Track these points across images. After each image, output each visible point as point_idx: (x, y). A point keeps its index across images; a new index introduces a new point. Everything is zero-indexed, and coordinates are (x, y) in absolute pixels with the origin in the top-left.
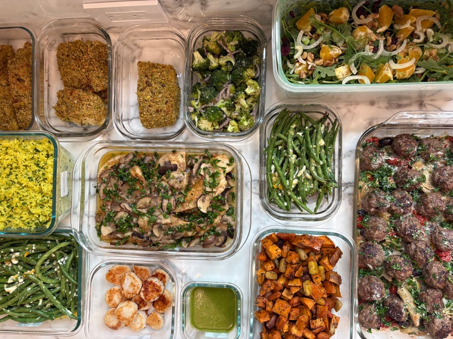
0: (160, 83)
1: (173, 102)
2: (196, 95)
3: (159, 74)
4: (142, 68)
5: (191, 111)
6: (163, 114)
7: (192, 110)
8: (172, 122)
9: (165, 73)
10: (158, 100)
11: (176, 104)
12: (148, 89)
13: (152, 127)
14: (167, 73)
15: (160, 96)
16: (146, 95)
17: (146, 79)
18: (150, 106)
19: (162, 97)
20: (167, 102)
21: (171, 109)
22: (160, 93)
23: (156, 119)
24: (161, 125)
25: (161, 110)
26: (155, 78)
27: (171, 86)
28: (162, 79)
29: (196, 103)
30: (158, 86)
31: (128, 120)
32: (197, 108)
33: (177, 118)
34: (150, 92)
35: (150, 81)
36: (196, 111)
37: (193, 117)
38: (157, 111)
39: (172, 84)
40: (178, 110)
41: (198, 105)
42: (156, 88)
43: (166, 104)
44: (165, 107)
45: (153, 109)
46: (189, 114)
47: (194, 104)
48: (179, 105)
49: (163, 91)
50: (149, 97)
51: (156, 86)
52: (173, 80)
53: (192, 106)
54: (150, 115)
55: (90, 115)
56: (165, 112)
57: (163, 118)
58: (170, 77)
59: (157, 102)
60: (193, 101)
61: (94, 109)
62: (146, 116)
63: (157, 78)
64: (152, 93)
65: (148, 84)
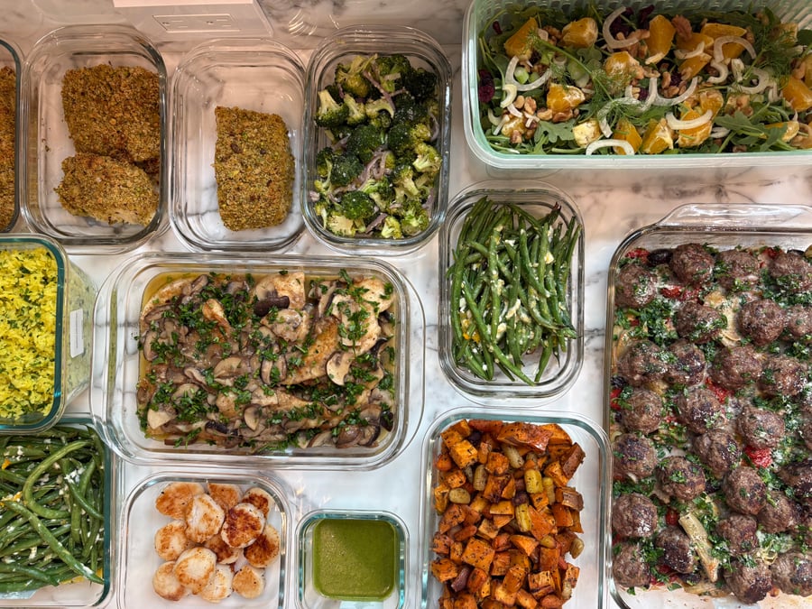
0: (258, 147)
1: (281, 183)
2: (323, 171)
3: (256, 130)
4: (224, 120)
5: (314, 199)
6: (263, 205)
7: (316, 197)
8: (280, 220)
9: (265, 129)
10: (253, 179)
11: (286, 185)
12: (235, 158)
13: (242, 227)
14: (271, 130)
15: (257, 171)
16: (232, 170)
17: (232, 139)
18: (238, 189)
19: (260, 174)
20: (270, 181)
21: (277, 194)
22: (257, 165)
23: (250, 214)
24: (258, 224)
25: (259, 197)
26: (248, 138)
27: (277, 154)
28: (261, 141)
29: (324, 185)
30: (253, 153)
31: (197, 214)
32: (325, 193)
33: (289, 211)
34: (239, 164)
35: (238, 143)
36: (325, 200)
37: (318, 211)
38: (252, 199)
39: (280, 149)
40: (289, 197)
41: (327, 189)
42: (250, 157)
43: (268, 185)
44: (266, 192)
45: (244, 195)
46: (312, 204)
47: (319, 187)
48: (292, 188)
49: (262, 163)
50: (236, 172)
51: (250, 153)
52: (281, 142)
53: (316, 190)
54: (238, 205)
55: (125, 205)
56: (266, 200)
57: (262, 211)
58: (276, 137)
59: (251, 183)
60: (318, 181)
61: (134, 193)
62: (230, 208)
63: (252, 138)
64: (242, 165)
65: (235, 149)
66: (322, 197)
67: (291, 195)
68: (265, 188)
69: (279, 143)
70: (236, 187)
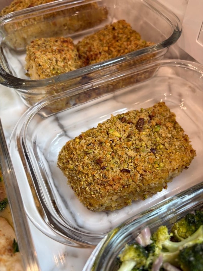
0: (155, 144)
1: (133, 185)
2: (183, 230)
3: (170, 135)
4: (158, 108)
5: (140, 239)
6: (97, 176)
7: (145, 239)
8: (91, 205)
9: (178, 143)
10: (120, 153)
11: (133, 193)
12: (130, 128)
13: (64, 169)
14: (180, 149)
15: (131, 153)
16: (117, 129)
17: (146, 118)
18: (101, 143)
19: (130, 157)
20: (128, 171)
21: (118, 186)
22: (137, 150)
23: (80, 168)
24: (75, 183)
25: (103, 168)
26: (157, 132)
27: (162, 165)
28: (164, 145)
29: (168, 243)
30: (147, 143)
31: (65, 132)
32: (157, 251)
33: (108, 211)
34: (127, 134)
35: (147, 125)
36: (147, 256)
37: (127, 257)
38: (98, 162)
39: (168, 167)
40: (123, 203)
41: (165, 249)
42: (141, 140)
43: (123, 171)
44: (114, 172)
45: (98, 152)
46: (132, 239)
47: (161, 237)
48: (134, 201)
49: (143, 154)
50: (117, 134)
51: (145, 138)
52: (175, 165)
53: (154, 233)
54: (84, 151)
55: (40, 65)
56: (105, 177)
57: (90, 179)
58: (177, 157)
59: (115, 152)
60: (166, 230)
61: (54, 69)
62: (77, 147)
63: (160, 136)
64: (128, 137)
65: (139, 125)
66: (149, 249)
67: (126, 204)
68: (117, 170)
69: (173, 162)
70: (102, 140)
